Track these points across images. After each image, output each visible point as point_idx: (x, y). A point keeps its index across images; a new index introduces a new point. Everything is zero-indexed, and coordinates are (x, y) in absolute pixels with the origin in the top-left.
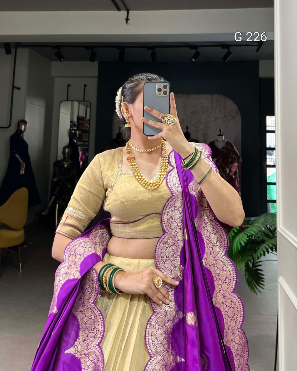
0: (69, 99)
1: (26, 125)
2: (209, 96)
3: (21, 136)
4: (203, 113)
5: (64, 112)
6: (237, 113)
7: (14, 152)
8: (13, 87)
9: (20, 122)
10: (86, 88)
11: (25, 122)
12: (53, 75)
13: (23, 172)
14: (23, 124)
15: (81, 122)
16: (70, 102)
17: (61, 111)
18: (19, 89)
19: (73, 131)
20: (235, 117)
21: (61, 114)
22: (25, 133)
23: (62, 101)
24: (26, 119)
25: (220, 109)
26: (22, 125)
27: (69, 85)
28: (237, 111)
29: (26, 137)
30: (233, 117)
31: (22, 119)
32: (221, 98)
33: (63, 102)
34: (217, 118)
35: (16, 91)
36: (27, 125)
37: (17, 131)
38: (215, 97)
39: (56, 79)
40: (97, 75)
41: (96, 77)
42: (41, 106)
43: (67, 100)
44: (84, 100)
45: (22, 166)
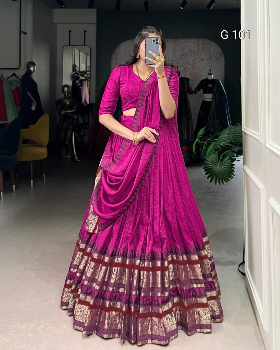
0: (71, 45)
2: (195, 40)
3: (30, 76)
4: (191, 56)
5: (66, 57)
6: (221, 55)
7: (26, 90)
8: (21, 31)
10: (86, 33)
11: (33, 64)
12: (54, 22)
13: (34, 108)
17: (64, 55)
18: (26, 33)
19: (76, 75)
20: (219, 58)
21: (64, 58)
22: (34, 73)
23: (64, 46)
25: (205, 52)
26: (31, 66)
27: (70, 31)
28: (220, 53)
29: (34, 77)
30: (217, 58)
32: (206, 41)
33: (66, 47)
34: (203, 60)
35: (23, 35)
37: (27, 72)
38: (201, 41)
39: (58, 25)
40: (96, 22)
41: (94, 24)
42: (46, 50)
43: (69, 45)
44: (85, 45)
45: (33, 103)
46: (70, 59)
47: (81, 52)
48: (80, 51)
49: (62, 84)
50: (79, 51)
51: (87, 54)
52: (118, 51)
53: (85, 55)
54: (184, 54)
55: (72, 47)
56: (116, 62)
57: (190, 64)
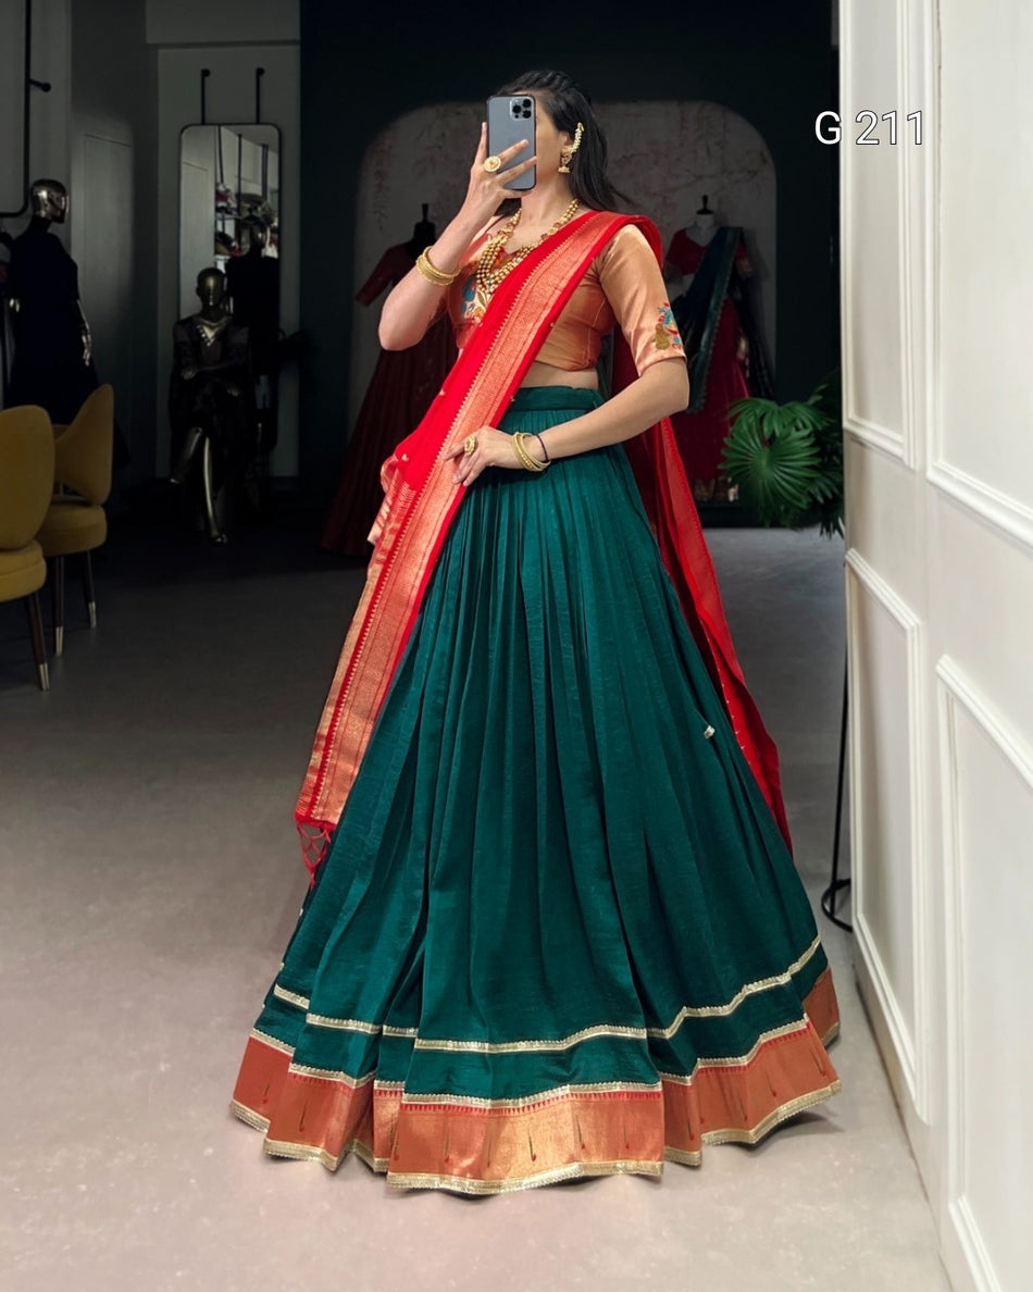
0: (207, 121)
2: (673, 108)
4: (656, 163)
5: (192, 163)
6: (764, 160)
8: (29, 82)
10: (263, 78)
12: (150, 40)
16: (212, 129)
17: (184, 159)
18: (46, 87)
20: (755, 173)
21: (184, 167)
23: (183, 126)
25: (708, 149)
27: (205, 73)
28: (761, 154)
30: (749, 172)
32: (713, 112)
33: (190, 128)
34: (701, 177)
35: (36, 94)
38: (693, 110)
39: (161, 52)
40: (297, 36)
41: (293, 42)
42: (120, 143)
43: (203, 123)
44: (258, 122)
46: (206, 170)
47: (244, 141)
48: (240, 136)
50: (237, 138)
51: (265, 147)
52: (390, 146)
53: (260, 149)
54: (633, 155)
55: (212, 127)
56: (380, 186)
57: (654, 194)
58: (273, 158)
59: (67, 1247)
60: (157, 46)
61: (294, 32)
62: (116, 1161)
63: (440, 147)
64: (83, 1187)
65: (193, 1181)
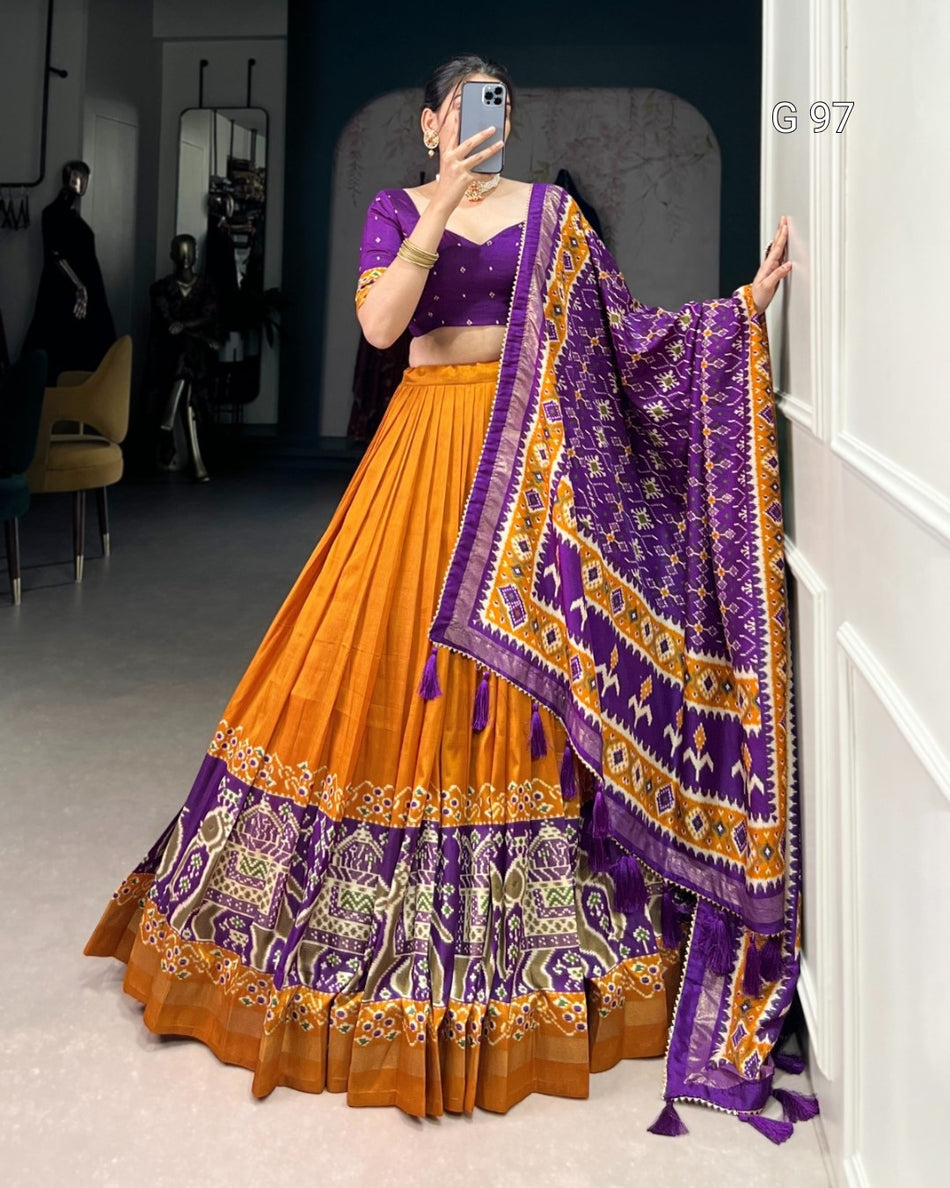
0: (204, 105)
1: (87, 178)
2: (623, 95)
3: (73, 207)
4: (606, 146)
5: (191, 142)
6: (711, 146)
7: (56, 253)
8: (49, 69)
9: (69, 169)
10: (254, 68)
11: (84, 170)
12: (156, 34)
13: (80, 310)
14: (79, 173)
15: (239, 175)
16: (208, 113)
17: (183, 139)
18: (63, 74)
19: (219, 199)
20: (702, 156)
21: (183, 146)
22: (83, 198)
23: (183, 109)
24: (86, 160)
25: (657, 135)
26: (76, 177)
27: (204, 63)
28: (708, 139)
29: (87, 211)
30: (696, 155)
31: (74, 157)
32: (661, 98)
33: (189, 112)
34: (647, 161)
35: (55, 80)
36: (90, 176)
37: (61, 195)
38: (643, 96)
39: (166, 45)
40: (284, 31)
41: (281, 37)
42: (126, 124)
43: (201, 107)
44: (249, 106)
45: (77, 294)
46: (202, 149)
47: (236, 126)
48: (232, 121)
49: (175, 232)
50: (229, 124)
51: (254, 132)
52: (363, 130)
53: (250, 133)
54: (585, 139)
55: (209, 111)
56: (354, 165)
57: (605, 175)
58: (261, 140)
59: (17, 1126)
60: (163, 40)
61: (282, 27)
62: (68, 1048)
63: (408, 130)
64: (37, 1071)
65: (135, 1074)
